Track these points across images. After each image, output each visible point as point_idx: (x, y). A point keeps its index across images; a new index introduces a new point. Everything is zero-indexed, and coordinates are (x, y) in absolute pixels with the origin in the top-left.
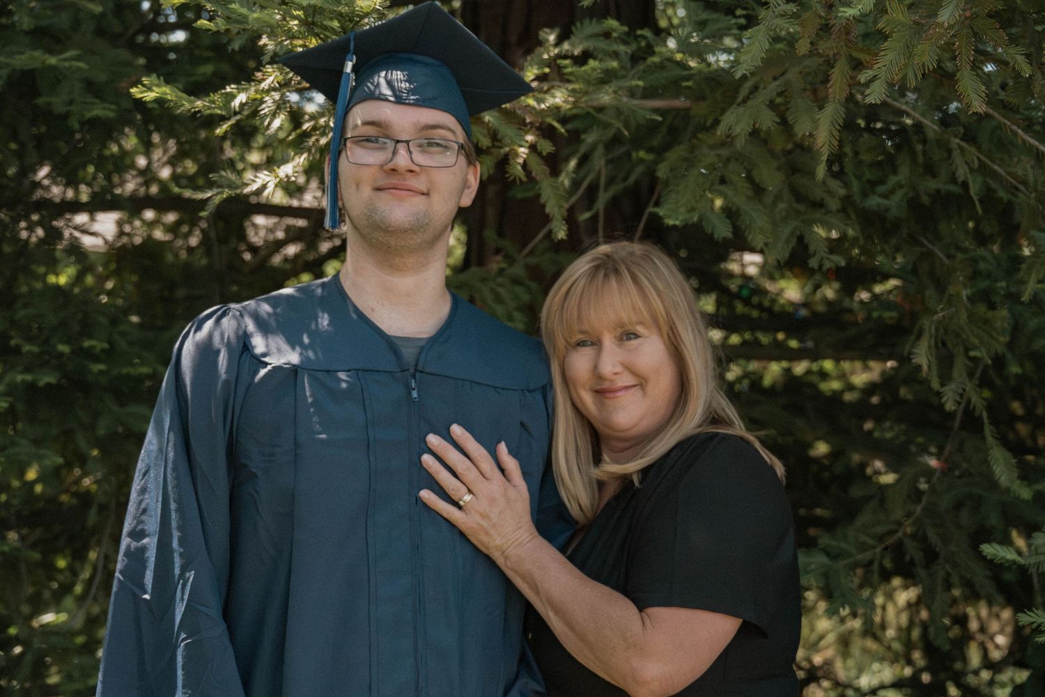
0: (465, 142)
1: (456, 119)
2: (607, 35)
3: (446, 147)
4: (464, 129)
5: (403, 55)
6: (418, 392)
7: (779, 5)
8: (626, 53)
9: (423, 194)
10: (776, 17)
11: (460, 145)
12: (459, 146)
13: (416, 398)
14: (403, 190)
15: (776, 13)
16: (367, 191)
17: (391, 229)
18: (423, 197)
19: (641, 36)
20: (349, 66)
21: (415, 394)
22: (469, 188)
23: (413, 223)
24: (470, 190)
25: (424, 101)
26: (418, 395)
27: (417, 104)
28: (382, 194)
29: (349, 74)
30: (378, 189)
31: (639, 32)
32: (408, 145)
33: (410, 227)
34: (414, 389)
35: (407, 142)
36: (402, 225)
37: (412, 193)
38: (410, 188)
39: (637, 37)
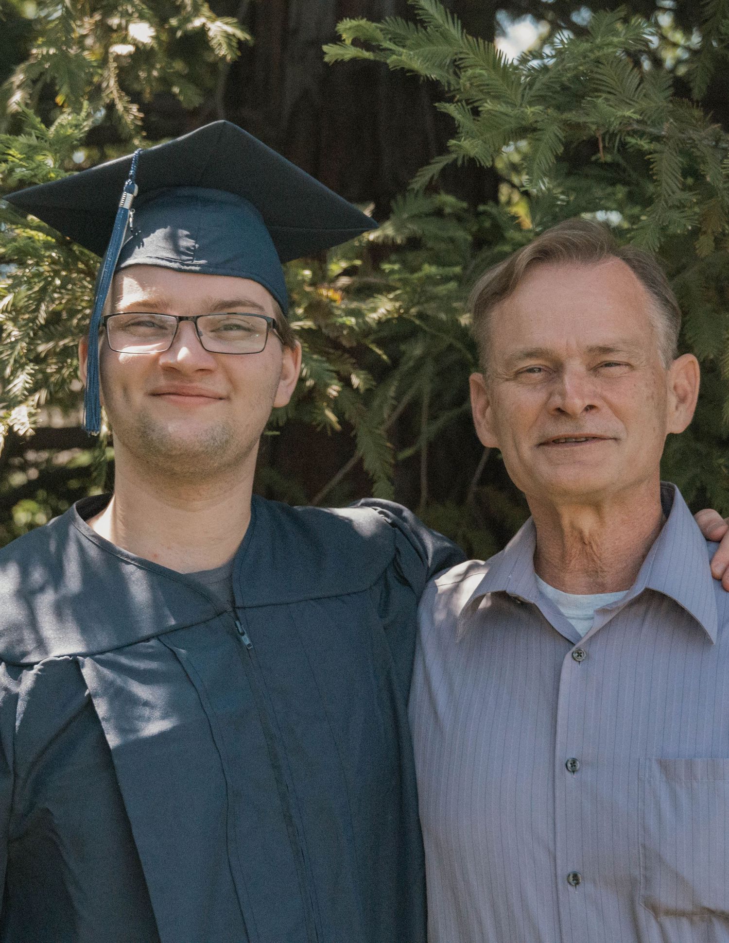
0: (277, 314)
1: (264, 286)
2: (439, 213)
3: (248, 330)
4: (275, 298)
5: (185, 191)
6: (250, 637)
7: (673, 193)
8: (466, 240)
9: (221, 399)
10: (670, 208)
11: (270, 321)
12: (269, 324)
13: (249, 645)
14: (192, 396)
15: (670, 204)
16: (138, 398)
17: (174, 453)
18: (221, 403)
19: (484, 213)
20: (127, 200)
21: (246, 639)
22: (285, 377)
23: (206, 444)
24: (288, 381)
25: (217, 266)
26: (251, 640)
27: (204, 271)
28: (161, 402)
29: (126, 211)
30: (156, 394)
31: (481, 208)
32: (196, 324)
33: (201, 449)
34: (243, 634)
35: (195, 319)
36: (191, 447)
37: (202, 400)
38: (203, 392)
39: (478, 214)
